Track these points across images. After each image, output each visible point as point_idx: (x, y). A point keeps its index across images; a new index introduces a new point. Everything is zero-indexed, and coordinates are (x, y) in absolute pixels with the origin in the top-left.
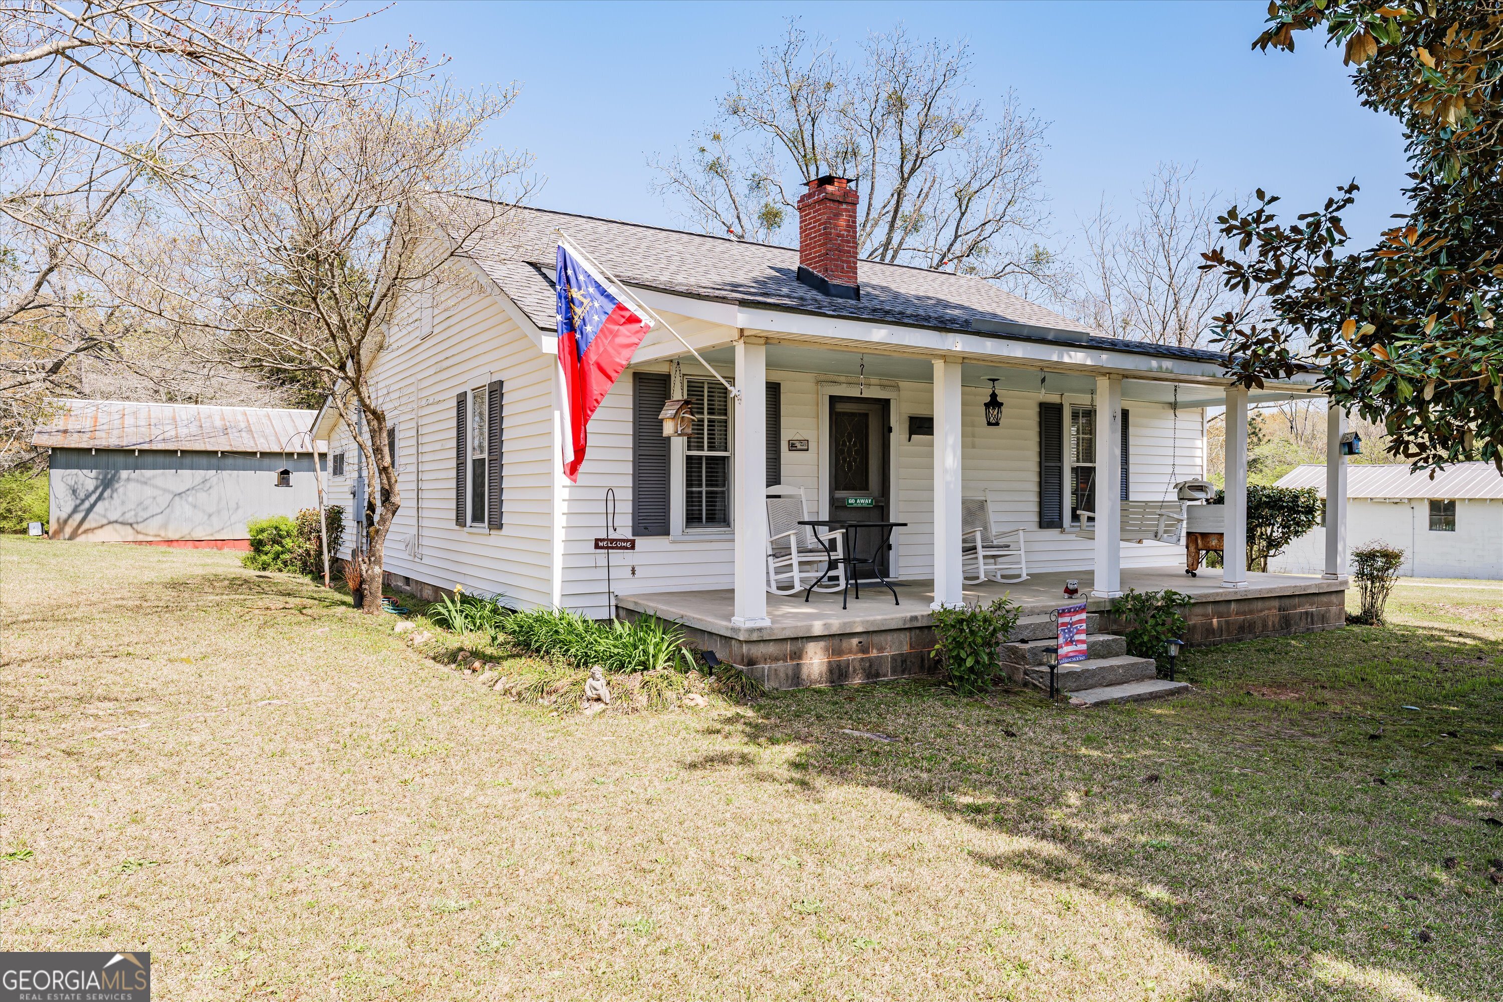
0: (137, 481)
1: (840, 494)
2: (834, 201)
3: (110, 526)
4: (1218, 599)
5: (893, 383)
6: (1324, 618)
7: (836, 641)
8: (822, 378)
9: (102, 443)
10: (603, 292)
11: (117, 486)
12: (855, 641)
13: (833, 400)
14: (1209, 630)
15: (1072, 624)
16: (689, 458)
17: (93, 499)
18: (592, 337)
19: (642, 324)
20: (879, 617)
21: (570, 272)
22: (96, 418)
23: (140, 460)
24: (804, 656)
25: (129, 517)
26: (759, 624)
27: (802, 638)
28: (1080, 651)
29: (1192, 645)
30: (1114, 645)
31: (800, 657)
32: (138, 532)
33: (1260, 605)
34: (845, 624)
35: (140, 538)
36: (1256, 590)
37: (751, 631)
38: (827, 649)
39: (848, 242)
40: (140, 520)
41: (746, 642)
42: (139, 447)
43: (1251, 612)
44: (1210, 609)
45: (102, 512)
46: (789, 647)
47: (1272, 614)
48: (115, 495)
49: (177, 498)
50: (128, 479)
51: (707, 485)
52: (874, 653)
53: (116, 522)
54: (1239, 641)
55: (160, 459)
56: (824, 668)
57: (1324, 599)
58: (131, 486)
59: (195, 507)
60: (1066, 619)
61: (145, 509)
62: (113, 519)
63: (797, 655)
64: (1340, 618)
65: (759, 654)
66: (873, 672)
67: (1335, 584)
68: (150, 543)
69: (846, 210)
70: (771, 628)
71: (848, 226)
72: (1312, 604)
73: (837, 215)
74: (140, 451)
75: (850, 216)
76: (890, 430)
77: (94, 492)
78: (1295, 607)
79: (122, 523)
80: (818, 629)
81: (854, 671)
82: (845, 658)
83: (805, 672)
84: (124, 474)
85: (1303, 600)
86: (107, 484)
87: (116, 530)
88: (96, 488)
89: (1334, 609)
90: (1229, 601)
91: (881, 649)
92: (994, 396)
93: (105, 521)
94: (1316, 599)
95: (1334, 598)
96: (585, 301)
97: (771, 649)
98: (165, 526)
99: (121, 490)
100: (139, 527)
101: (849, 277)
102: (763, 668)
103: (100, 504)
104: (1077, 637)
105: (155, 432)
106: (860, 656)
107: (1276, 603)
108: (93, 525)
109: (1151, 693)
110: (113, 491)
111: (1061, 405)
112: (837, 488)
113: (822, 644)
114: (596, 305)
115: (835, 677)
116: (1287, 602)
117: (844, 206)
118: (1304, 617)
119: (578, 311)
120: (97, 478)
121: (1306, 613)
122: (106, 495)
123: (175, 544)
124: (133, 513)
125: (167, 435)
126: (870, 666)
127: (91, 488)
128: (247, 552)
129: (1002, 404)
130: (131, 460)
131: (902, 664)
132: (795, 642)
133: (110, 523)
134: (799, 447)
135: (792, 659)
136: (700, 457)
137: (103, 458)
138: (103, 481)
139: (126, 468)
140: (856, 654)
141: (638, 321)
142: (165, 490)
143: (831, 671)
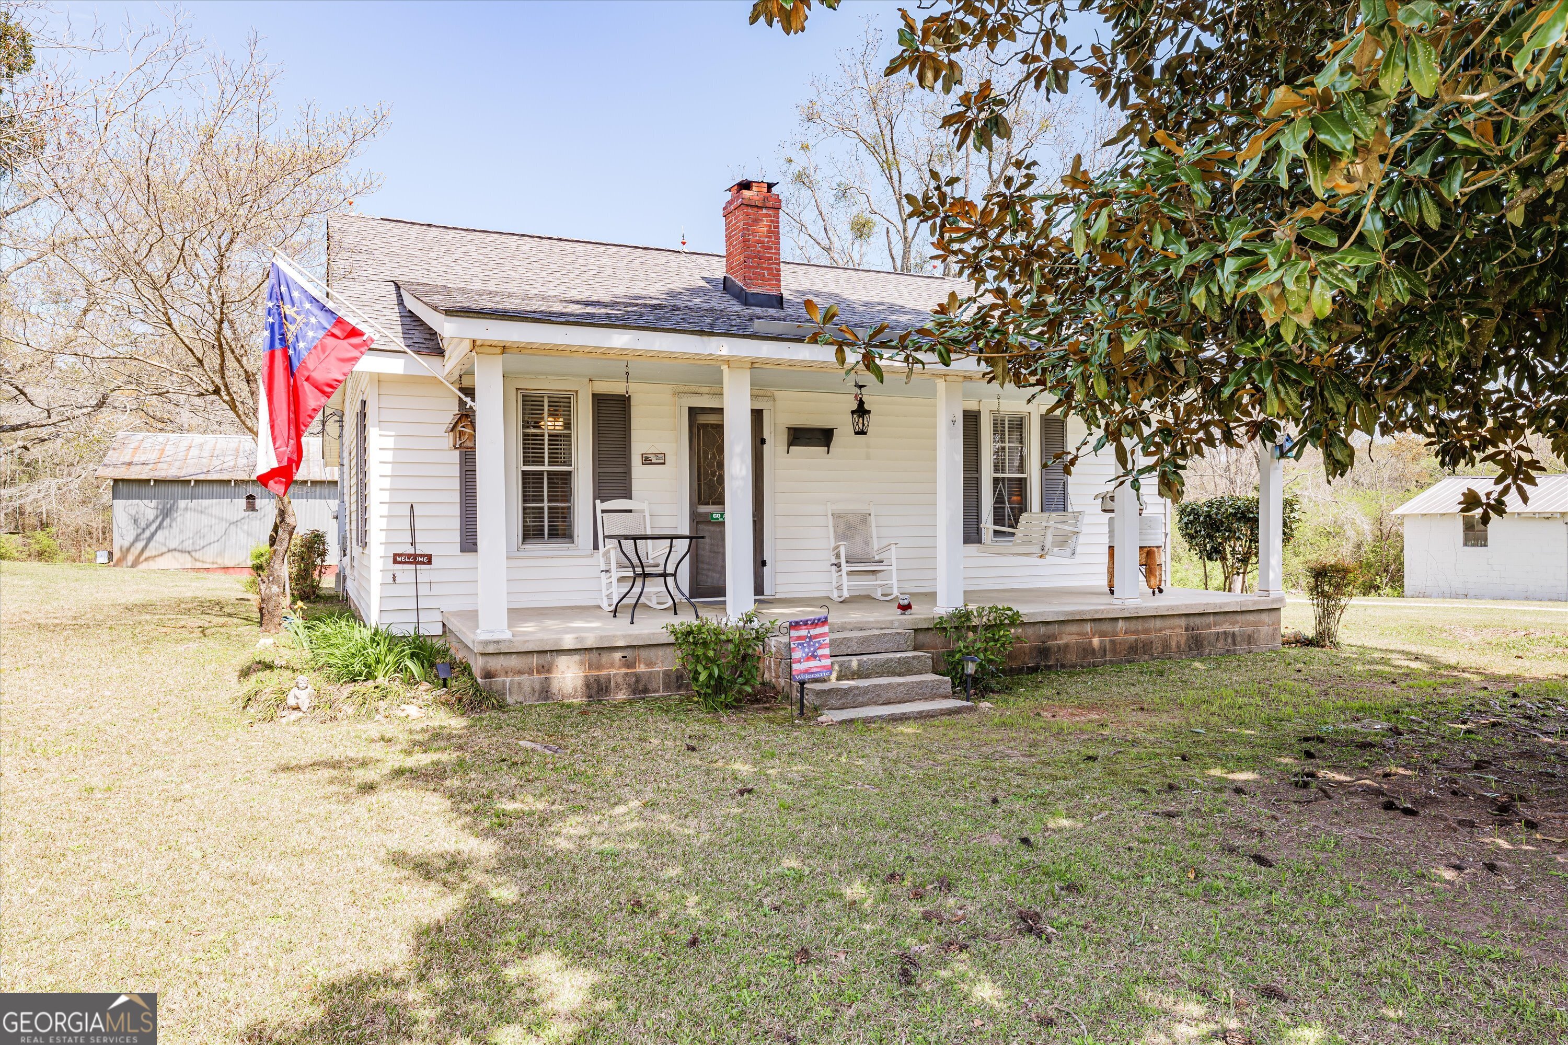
0: (195, 510)
1: (703, 509)
2: (751, 206)
3: (170, 554)
4: (1096, 617)
5: (768, 393)
6: (1250, 639)
7: (594, 656)
8: (682, 389)
9: (161, 474)
10: (323, 308)
11: (175, 515)
12: (618, 655)
13: (693, 412)
14: (1087, 650)
15: (811, 638)
16: (524, 473)
17: (154, 527)
18: (304, 353)
19: (365, 338)
20: (646, 632)
21: (283, 289)
22: (163, 450)
23: (197, 490)
24: (555, 670)
25: (188, 545)
26: (496, 637)
27: (552, 651)
28: (823, 667)
29: (1063, 666)
30: (915, 663)
31: (549, 671)
32: (196, 560)
33: (1159, 623)
34: (601, 638)
35: (198, 565)
36: (1151, 608)
37: (487, 643)
38: (582, 663)
39: (770, 248)
40: (197, 548)
41: (482, 654)
42: (195, 477)
43: (1147, 631)
44: (1088, 627)
45: (162, 541)
46: (535, 660)
47: (1177, 633)
48: (174, 524)
49: (232, 527)
50: (186, 509)
51: (549, 501)
52: (641, 668)
53: (175, 550)
54: (1130, 662)
55: (216, 489)
56: (580, 683)
57: (1251, 618)
58: (189, 515)
59: (249, 535)
60: (803, 632)
61: (203, 537)
62: (172, 546)
63: (546, 669)
64: (1274, 639)
65: (499, 667)
66: (641, 687)
67: (1264, 602)
68: (207, 569)
69: (766, 215)
70: (510, 641)
71: (768, 232)
72: (1233, 624)
73: (756, 221)
74: (196, 481)
75: (772, 221)
76: (763, 441)
77: (154, 521)
78: (1209, 626)
79: (181, 551)
80: (569, 642)
81: (617, 686)
82: (604, 672)
83: (555, 686)
84: (182, 503)
85: (1218, 618)
86: (166, 513)
87: (175, 558)
88: (156, 518)
89: (1264, 630)
90: (1117, 619)
91: (650, 664)
92: (861, 403)
93: (165, 549)
94: (1239, 618)
95: (1265, 617)
96: (299, 318)
97: (514, 662)
98: (221, 554)
99: (179, 519)
100: (197, 555)
101: (770, 285)
102: (504, 683)
103: (159, 533)
104: (820, 652)
105: (216, 462)
106: (624, 671)
107: (1183, 622)
108: (154, 553)
109: (921, 712)
110: (172, 521)
111: (979, 412)
112: (701, 502)
113: (576, 658)
114: (313, 320)
115: (593, 692)
116: (1198, 621)
117: (765, 211)
118: (1222, 638)
119: (292, 328)
120: (156, 508)
121: (1225, 633)
122: (165, 523)
123: (231, 571)
124: (191, 541)
125: (225, 466)
126: (637, 681)
127: (151, 518)
128: (247, 576)
129: (869, 412)
130: (188, 490)
131: (676, 681)
132: (542, 656)
133: (169, 551)
134: (654, 461)
135: (538, 672)
136: (541, 473)
137: (162, 489)
138: (162, 511)
139: (184, 498)
140: (620, 668)
141: (360, 334)
142: (221, 519)
143: (588, 686)
